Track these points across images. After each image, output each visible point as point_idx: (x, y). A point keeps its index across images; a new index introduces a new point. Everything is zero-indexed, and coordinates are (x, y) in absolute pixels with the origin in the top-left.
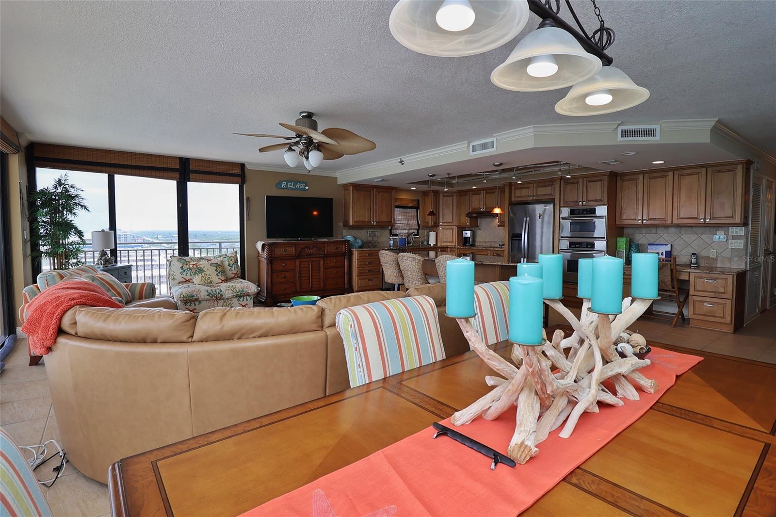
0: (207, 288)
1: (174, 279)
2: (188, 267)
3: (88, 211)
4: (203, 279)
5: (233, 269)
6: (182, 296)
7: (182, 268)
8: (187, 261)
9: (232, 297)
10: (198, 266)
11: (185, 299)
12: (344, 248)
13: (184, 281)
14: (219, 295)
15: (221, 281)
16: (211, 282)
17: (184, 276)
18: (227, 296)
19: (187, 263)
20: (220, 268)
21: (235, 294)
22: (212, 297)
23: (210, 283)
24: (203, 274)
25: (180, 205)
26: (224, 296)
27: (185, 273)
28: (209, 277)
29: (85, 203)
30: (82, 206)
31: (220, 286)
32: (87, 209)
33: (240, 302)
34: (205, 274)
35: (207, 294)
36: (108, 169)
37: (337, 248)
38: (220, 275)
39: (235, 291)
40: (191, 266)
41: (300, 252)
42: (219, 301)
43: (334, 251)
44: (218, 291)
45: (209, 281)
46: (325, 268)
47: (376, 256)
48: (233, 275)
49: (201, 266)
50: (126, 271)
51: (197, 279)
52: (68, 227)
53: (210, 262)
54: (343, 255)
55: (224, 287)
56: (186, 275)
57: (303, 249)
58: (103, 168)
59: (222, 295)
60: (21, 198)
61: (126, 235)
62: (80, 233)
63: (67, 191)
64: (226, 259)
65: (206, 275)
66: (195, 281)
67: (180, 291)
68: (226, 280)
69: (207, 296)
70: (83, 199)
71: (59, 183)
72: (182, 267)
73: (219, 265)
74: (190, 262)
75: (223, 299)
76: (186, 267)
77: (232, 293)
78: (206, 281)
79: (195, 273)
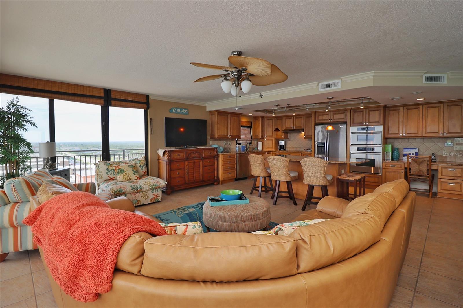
0: (131, 184)
1: (101, 178)
2: (112, 168)
3: (37, 127)
4: (125, 177)
5: (143, 169)
7: (107, 169)
8: (111, 164)
9: (149, 190)
10: (120, 168)
11: (116, 193)
12: (214, 153)
13: (109, 178)
14: (140, 189)
15: (137, 178)
16: (130, 179)
17: (109, 176)
18: (145, 189)
19: (110, 165)
20: (135, 168)
21: (150, 188)
22: (135, 191)
24: (124, 174)
25: (104, 123)
26: (143, 190)
27: (110, 173)
28: (129, 176)
29: (33, 120)
30: (31, 123)
31: (138, 182)
32: (36, 126)
33: (153, 193)
34: (125, 173)
35: (131, 188)
36: (50, 95)
37: (210, 153)
38: (136, 173)
39: (150, 185)
40: (114, 168)
41: (188, 156)
42: (139, 193)
43: (209, 155)
44: (138, 186)
45: (129, 178)
46: (203, 167)
47: (233, 157)
48: (143, 173)
49: (122, 168)
50: (66, 173)
51: (120, 177)
52: (18, 140)
53: (128, 165)
54: (214, 157)
55: (141, 182)
56: (111, 175)
57: (190, 154)
58: (46, 94)
59: (141, 189)
62: (28, 145)
63: (18, 111)
64: (138, 162)
66: (118, 178)
67: (111, 187)
68: (141, 177)
69: (132, 190)
70: (30, 117)
72: (108, 168)
73: (134, 167)
74: (113, 165)
75: (142, 192)
76: (110, 169)
77: (149, 187)
78: (127, 179)
79: (118, 173)
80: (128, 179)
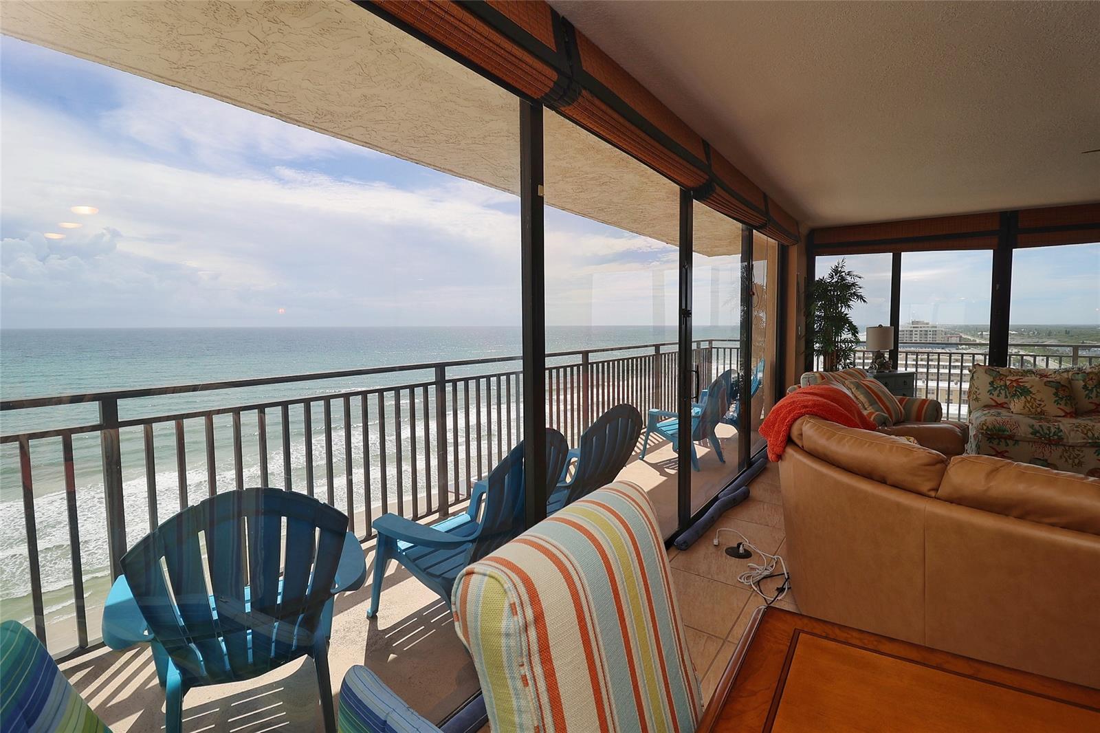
0: (1033, 422)
1: (977, 399)
2: (1002, 383)
4: (1027, 405)
6: (985, 428)
7: (991, 384)
8: (1001, 374)
9: (1085, 445)
10: (1021, 384)
11: (989, 432)
13: (994, 404)
14: (1056, 437)
15: (1063, 414)
16: (1042, 413)
17: (995, 397)
18: (1071, 442)
19: (1001, 376)
20: (1064, 390)
21: (1090, 441)
22: (1041, 438)
23: (1041, 415)
24: (1029, 398)
25: (998, 286)
26: (1065, 440)
27: (997, 392)
28: (1040, 405)
29: (861, 292)
30: (858, 296)
31: (1060, 421)
32: (863, 300)
34: (1032, 398)
35: (1031, 430)
36: (892, 246)
38: (1063, 402)
39: (1090, 434)
40: (1008, 383)
42: (1054, 448)
44: (1053, 430)
45: (1039, 410)
48: (1092, 407)
49: (1026, 385)
50: (906, 380)
51: (1017, 405)
53: (1046, 379)
55: (1066, 424)
56: (998, 396)
58: (888, 247)
59: (1061, 439)
60: (798, 291)
61: (936, 331)
63: (843, 279)
64: (1080, 377)
65: (1035, 399)
66: (1012, 406)
67: (983, 418)
68: (1076, 414)
69: (1032, 434)
70: (860, 288)
71: (836, 271)
72: (993, 382)
73: (1063, 386)
74: (1007, 377)
75: (1064, 446)
76: (998, 383)
77: (1084, 439)
78: (1033, 411)
79: (1015, 395)
80: (1036, 411)
